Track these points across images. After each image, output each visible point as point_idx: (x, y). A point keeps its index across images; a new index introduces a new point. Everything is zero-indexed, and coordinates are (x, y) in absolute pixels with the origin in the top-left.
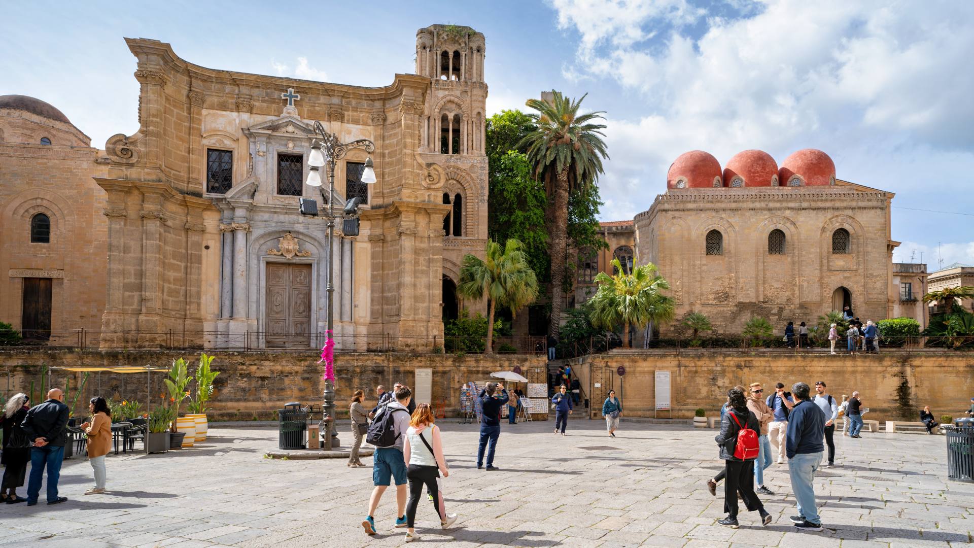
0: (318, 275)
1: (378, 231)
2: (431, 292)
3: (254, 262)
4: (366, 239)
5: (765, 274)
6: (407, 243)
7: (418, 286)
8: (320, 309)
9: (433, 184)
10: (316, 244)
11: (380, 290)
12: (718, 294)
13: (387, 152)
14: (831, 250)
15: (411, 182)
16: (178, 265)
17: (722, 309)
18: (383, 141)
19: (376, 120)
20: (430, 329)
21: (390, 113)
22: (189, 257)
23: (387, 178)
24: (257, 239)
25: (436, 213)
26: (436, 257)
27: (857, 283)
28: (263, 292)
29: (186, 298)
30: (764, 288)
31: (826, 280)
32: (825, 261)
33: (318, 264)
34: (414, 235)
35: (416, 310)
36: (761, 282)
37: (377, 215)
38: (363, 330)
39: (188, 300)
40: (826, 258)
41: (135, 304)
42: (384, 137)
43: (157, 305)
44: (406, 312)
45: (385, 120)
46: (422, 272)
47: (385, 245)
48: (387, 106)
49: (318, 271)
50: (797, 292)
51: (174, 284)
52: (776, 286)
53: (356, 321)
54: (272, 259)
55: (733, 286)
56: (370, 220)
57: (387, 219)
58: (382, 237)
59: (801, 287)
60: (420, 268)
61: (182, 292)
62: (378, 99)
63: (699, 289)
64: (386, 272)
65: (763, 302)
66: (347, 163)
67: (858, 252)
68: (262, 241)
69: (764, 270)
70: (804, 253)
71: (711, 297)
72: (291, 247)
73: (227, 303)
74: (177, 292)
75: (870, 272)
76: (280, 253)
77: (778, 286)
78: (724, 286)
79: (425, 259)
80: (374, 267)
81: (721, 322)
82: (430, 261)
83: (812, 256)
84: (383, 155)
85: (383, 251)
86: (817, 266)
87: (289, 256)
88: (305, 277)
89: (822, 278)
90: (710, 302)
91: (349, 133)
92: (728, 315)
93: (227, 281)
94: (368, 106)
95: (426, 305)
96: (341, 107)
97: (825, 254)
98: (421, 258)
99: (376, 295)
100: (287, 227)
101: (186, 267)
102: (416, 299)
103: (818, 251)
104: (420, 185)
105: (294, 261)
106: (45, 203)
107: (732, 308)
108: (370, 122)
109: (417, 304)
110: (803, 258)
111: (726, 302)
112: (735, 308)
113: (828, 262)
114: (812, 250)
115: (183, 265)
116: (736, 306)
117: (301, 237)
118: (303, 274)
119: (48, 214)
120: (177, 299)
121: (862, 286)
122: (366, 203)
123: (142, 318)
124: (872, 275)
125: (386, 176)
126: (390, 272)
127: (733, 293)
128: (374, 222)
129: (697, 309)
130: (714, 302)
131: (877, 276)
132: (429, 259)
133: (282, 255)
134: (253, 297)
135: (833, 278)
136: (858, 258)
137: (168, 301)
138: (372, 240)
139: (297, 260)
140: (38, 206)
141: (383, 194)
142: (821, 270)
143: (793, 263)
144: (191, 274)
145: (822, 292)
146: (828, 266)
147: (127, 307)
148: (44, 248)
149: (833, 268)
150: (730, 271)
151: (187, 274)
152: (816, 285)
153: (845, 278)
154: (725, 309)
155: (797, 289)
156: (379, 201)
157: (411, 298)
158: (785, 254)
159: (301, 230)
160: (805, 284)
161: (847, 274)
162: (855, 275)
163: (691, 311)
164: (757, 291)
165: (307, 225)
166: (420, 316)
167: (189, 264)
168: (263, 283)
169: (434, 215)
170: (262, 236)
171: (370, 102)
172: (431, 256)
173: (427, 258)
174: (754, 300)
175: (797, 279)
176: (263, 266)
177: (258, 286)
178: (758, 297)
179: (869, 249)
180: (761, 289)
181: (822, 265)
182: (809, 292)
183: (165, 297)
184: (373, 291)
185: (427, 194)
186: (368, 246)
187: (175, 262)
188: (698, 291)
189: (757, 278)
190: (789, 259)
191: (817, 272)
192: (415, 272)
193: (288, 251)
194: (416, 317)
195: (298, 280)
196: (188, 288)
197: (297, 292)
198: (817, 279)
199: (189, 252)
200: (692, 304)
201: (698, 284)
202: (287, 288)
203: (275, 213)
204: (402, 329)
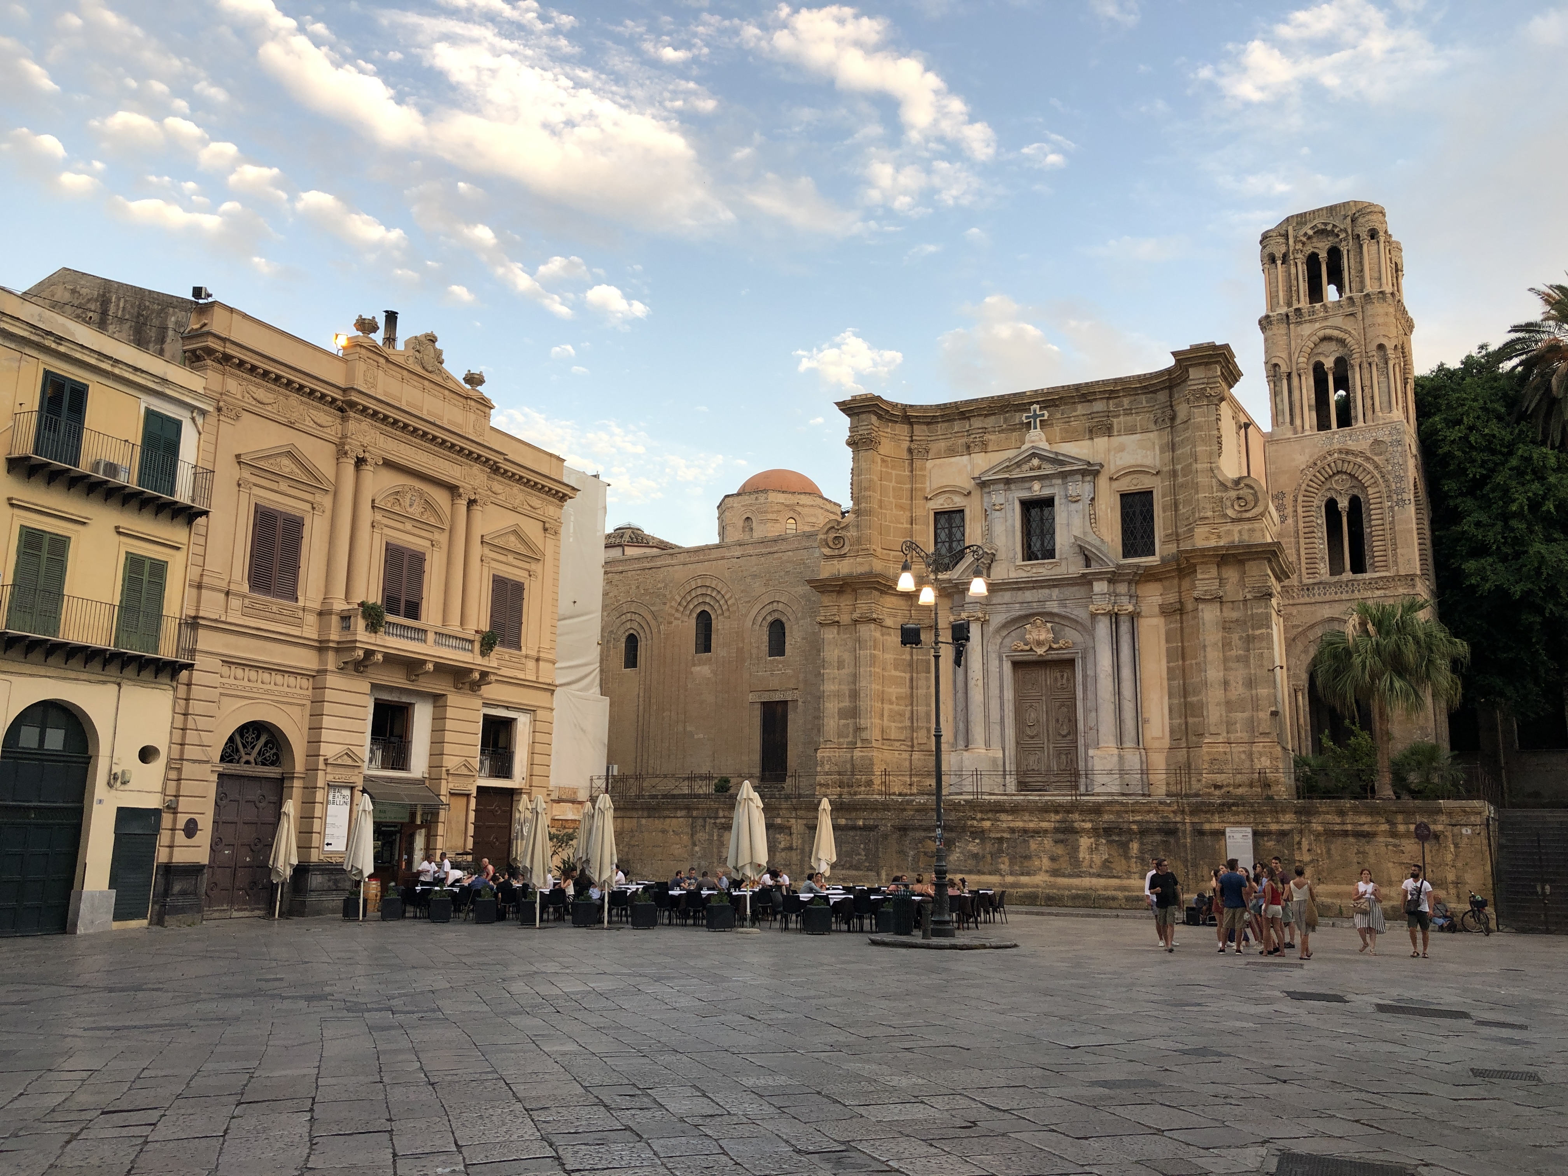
0: (1085, 676)
1: (1172, 598)
2: (1254, 692)
3: (994, 664)
4: (1157, 610)
6: (1209, 614)
7: (1233, 684)
8: (1091, 729)
9: (1246, 511)
10: (1079, 628)
11: (1182, 693)
13: (1179, 467)
15: (1209, 514)
16: (901, 677)
18: (1173, 451)
19: (1160, 420)
20: (1256, 755)
21: (1181, 406)
22: (915, 665)
23: (1182, 510)
24: (998, 630)
25: (1254, 559)
26: (1258, 632)
28: (1009, 707)
29: (912, 723)
33: (1084, 658)
34: (1219, 600)
35: (1230, 725)
37: (1168, 571)
38: (1159, 761)
39: (915, 725)
41: (851, 735)
42: (1173, 445)
43: (876, 734)
44: (1213, 730)
45: (1173, 418)
46: (1238, 659)
47: (1184, 617)
48: (1176, 396)
49: (1084, 670)
51: (897, 704)
53: (1147, 746)
54: (1019, 657)
56: (1160, 580)
57: (1184, 576)
58: (1178, 606)
60: (1234, 653)
61: (908, 715)
62: (1162, 389)
64: (1187, 663)
66: (1121, 495)
68: (1005, 633)
72: (1042, 637)
73: (961, 726)
74: (902, 715)
76: (1027, 648)
79: (1241, 638)
80: (1171, 655)
82: (1249, 640)
84: (1174, 474)
85: (1182, 628)
87: (1040, 651)
88: (1068, 680)
91: (1122, 448)
93: (960, 695)
94: (1147, 402)
95: (1245, 715)
96: (1108, 414)
98: (1235, 637)
99: (1176, 701)
100: (1036, 608)
101: (911, 680)
102: (1229, 704)
104: (1225, 516)
105: (1049, 657)
106: (780, 607)
108: (1152, 426)
109: (1231, 715)
115: (908, 676)
117: (1057, 620)
118: (1065, 675)
119: (784, 619)
120: (900, 725)
122: (1154, 554)
123: (857, 753)
125: (1181, 507)
126: (1194, 662)
128: (1167, 583)
132: (1248, 635)
133: (1031, 650)
134: (995, 716)
137: (890, 727)
138: (1166, 611)
139: (1053, 655)
140: (774, 611)
141: (1177, 535)
144: (917, 689)
147: (841, 740)
148: (780, 662)
151: (912, 688)
156: (1172, 548)
157: (1218, 704)
159: (1056, 610)
165: (1062, 602)
166: (1239, 734)
167: (915, 675)
168: (1009, 695)
169: (1251, 563)
170: (1005, 626)
171: (1151, 395)
172: (1250, 632)
173: (1244, 635)
176: (1007, 667)
177: (1001, 697)
183: (886, 723)
184: (1170, 696)
185: (1236, 528)
186: (1158, 622)
187: (898, 673)
192: (1225, 660)
193: (1039, 643)
194: (1233, 737)
195: (1059, 684)
196: (915, 708)
197: (1058, 704)
199: (915, 657)
202: (1044, 698)
203: (1019, 589)
204: (1206, 758)
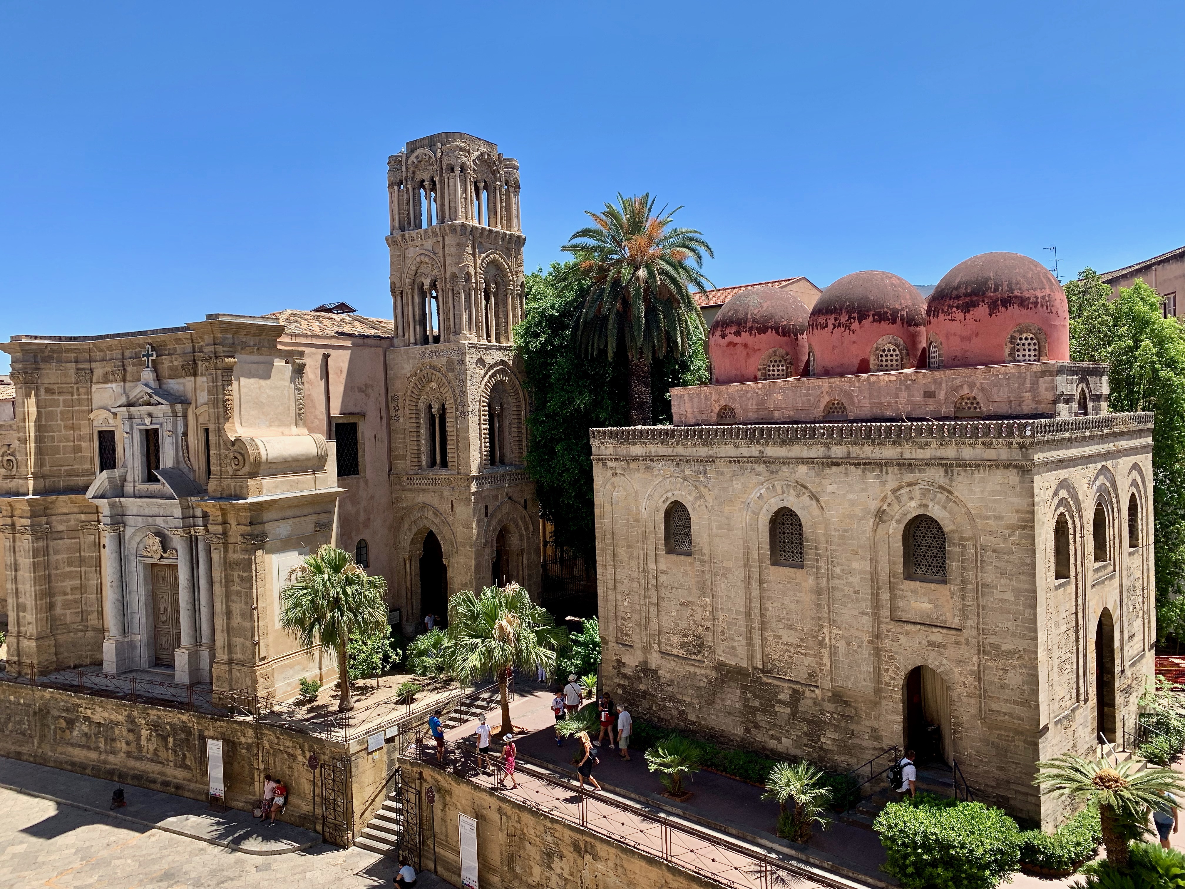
3: (132, 565)
5: (763, 609)
12: (686, 636)
14: (900, 568)
17: (692, 669)
26: (245, 575)
27: (960, 662)
30: (764, 639)
31: (887, 644)
32: (885, 596)
36: (756, 625)
40: (886, 587)
46: (237, 594)
50: (826, 661)
52: (785, 639)
55: (709, 624)
59: (833, 652)
60: (235, 588)
63: (656, 621)
65: (763, 671)
67: (963, 582)
68: (138, 539)
69: (761, 597)
70: (837, 570)
71: (676, 640)
72: (155, 548)
74: (77, 602)
75: (993, 639)
77: (790, 640)
78: (695, 621)
81: (692, 696)
83: (855, 580)
86: (866, 605)
89: (878, 636)
90: (675, 651)
91: (203, 388)
92: (702, 684)
95: (241, 640)
96: (194, 357)
97: (884, 577)
103: (869, 569)
104: (227, 472)
107: (708, 672)
109: (233, 639)
110: (836, 582)
111: (699, 657)
112: (714, 674)
113: (893, 597)
114: (855, 565)
116: (715, 668)
120: (76, 611)
121: (971, 673)
124: (996, 647)
127: (709, 639)
129: (655, 660)
130: (681, 652)
131: (1010, 654)
133: (151, 556)
135: (903, 639)
136: (963, 597)
142: (876, 617)
143: (818, 591)
145: (878, 671)
146: (893, 609)
147: (21, 629)
149: (905, 616)
150: (704, 594)
152: (866, 653)
153: (932, 644)
154: (698, 671)
155: (825, 652)
158: (802, 567)
160: (841, 645)
161: (936, 636)
162: (957, 643)
163: (645, 663)
164: (750, 644)
168: (142, 591)
172: (242, 573)
174: (744, 664)
175: (826, 630)
176: (140, 568)
178: (751, 657)
179: (990, 577)
180: (757, 641)
181: (877, 606)
182: (850, 667)
188: (654, 626)
189: (748, 614)
190: (810, 581)
191: (866, 620)
192: (228, 594)
193: (155, 552)
197: (177, 598)
198: (867, 638)
200: (646, 650)
201: (653, 610)
